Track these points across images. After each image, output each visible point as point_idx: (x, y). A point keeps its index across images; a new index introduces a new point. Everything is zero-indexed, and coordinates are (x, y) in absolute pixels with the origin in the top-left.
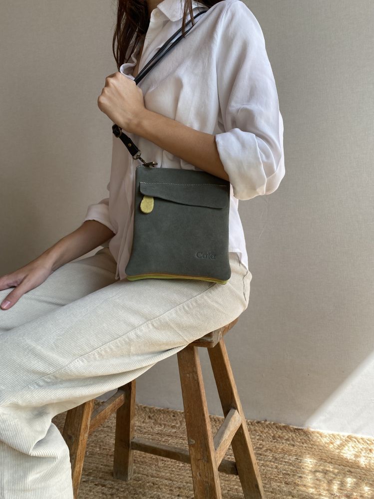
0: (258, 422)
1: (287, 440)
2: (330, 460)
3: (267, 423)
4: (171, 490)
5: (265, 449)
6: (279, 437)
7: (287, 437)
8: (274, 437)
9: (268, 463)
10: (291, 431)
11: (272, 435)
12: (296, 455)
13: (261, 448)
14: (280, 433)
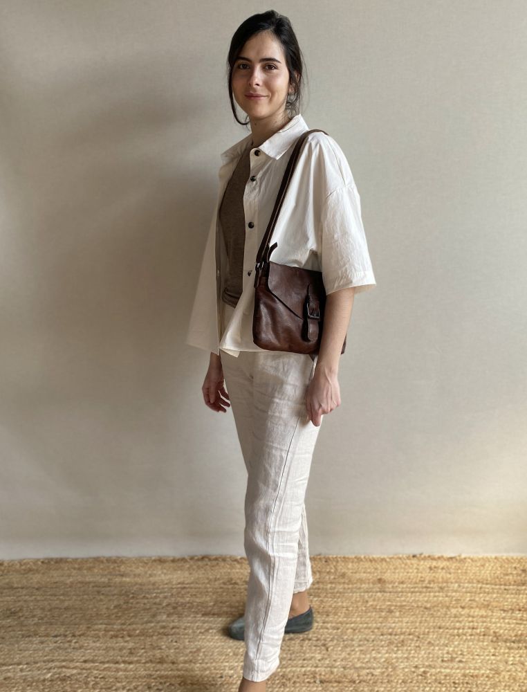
0: (414, 556)
1: (443, 569)
2: (485, 582)
3: (423, 556)
4: (372, 632)
5: (426, 582)
6: (435, 567)
7: (442, 566)
8: (430, 568)
9: (437, 594)
10: (445, 560)
11: (428, 566)
12: (456, 582)
13: (423, 581)
14: (434, 564)
